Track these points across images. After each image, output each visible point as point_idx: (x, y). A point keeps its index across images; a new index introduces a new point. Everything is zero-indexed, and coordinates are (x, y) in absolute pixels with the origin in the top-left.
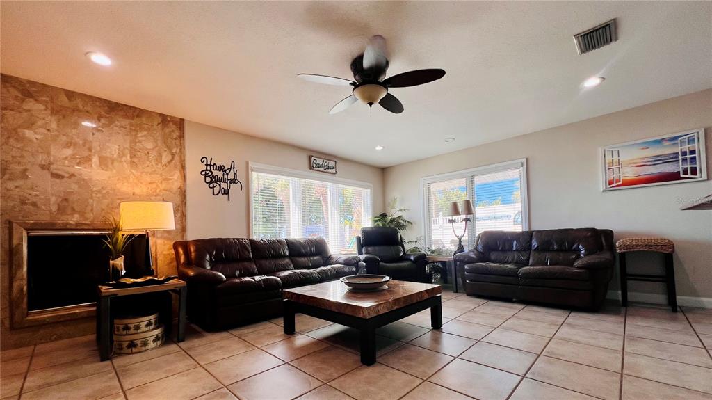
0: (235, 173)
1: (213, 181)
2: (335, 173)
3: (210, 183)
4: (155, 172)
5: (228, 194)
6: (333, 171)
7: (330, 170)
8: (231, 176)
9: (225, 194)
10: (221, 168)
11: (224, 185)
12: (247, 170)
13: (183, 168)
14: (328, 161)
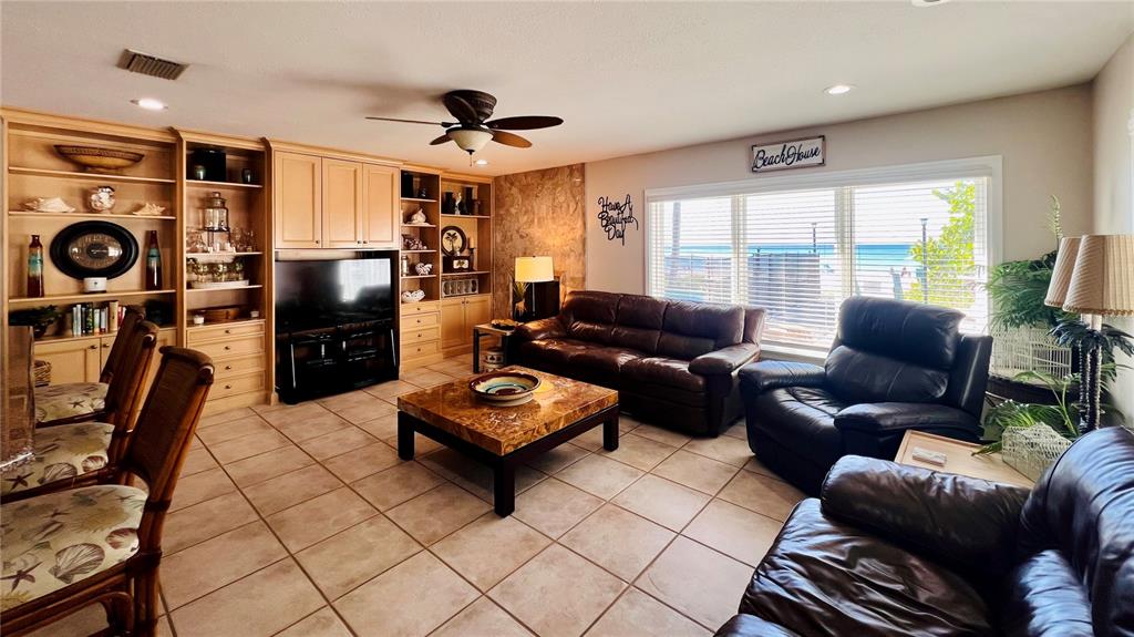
0: (631, 209)
1: (608, 222)
2: (822, 164)
3: (606, 226)
4: (565, 224)
5: (622, 236)
6: (817, 159)
7: (804, 162)
8: (626, 214)
9: (619, 237)
10: (617, 207)
11: (619, 227)
12: (644, 200)
13: (584, 214)
14: (797, 144)
